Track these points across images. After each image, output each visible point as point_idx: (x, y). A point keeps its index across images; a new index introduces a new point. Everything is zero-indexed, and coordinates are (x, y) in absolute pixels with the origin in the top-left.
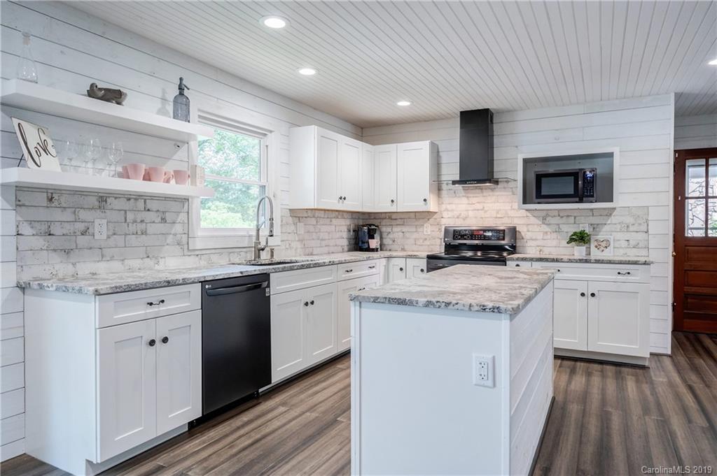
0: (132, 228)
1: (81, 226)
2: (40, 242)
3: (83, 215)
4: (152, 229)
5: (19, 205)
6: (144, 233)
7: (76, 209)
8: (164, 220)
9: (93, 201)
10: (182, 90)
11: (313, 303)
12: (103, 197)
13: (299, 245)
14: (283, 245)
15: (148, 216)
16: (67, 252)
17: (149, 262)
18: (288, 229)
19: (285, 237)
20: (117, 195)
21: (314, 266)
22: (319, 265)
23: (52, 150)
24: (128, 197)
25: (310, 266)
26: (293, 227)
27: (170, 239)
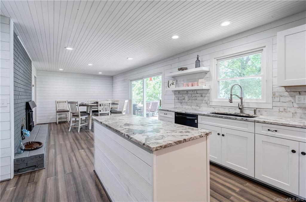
0: (193, 98)
1: (183, 98)
2: (177, 101)
3: (184, 95)
4: (198, 98)
5: (175, 94)
8: (202, 96)
9: (185, 92)
10: (198, 58)
11: (223, 135)
12: (187, 91)
13: (299, 111)
14: (277, 109)
15: (197, 95)
16: (181, 103)
17: (197, 108)
18: (282, 99)
19: (279, 104)
20: (190, 90)
21: (225, 118)
22: (230, 118)
23: (174, 84)
24: (192, 90)
25: (222, 117)
26: (290, 99)
27: (204, 102)
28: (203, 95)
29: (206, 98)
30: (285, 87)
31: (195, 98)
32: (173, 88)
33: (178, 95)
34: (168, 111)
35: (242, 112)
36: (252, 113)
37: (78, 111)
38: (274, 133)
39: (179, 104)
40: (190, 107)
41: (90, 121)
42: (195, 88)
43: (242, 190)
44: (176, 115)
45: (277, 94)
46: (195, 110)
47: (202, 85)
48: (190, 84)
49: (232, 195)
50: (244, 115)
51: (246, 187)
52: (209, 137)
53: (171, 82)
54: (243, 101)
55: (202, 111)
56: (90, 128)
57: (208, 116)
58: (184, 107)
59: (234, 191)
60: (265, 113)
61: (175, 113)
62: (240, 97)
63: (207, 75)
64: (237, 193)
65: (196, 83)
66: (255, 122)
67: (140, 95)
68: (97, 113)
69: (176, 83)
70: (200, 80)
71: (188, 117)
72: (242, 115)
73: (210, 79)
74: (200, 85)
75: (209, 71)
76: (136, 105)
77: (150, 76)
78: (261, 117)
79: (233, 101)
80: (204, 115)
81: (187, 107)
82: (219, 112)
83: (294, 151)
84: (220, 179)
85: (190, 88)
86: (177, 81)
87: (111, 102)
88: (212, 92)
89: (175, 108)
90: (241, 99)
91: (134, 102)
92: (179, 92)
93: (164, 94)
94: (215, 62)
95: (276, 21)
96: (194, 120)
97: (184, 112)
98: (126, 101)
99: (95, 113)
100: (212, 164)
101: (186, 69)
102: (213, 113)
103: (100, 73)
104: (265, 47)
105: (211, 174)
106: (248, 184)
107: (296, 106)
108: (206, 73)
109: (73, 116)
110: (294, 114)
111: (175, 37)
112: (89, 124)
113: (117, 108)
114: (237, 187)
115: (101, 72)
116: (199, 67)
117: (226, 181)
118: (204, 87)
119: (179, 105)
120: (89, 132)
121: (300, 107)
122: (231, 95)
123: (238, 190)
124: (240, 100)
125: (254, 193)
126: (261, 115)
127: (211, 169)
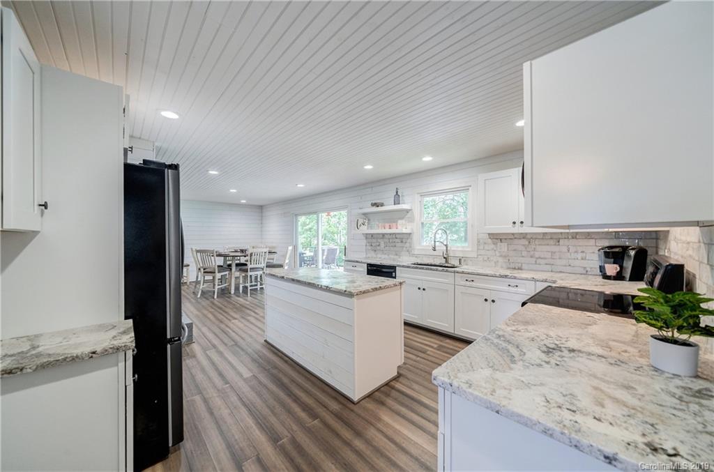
0: (392, 244)
1: (378, 244)
2: (370, 248)
3: (379, 240)
4: (397, 245)
5: (366, 238)
6: (395, 246)
7: (377, 238)
8: (402, 242)
9: (381, 236)
10: (397, 192)
11: (424, 289)
12: (384, 235)
13: (501, 260)
14: (481, 258)
15: (397, 240)
16: (375, 251)
17: (396, 257)
18: (486, 247)
19: (483, 252)
20: (387, 234)
21: (426, 269)
22: (431, 269)
23: (366, 224)
24: (390, 234)
25: (423, 269)
26: (493, 246)
27: (404, 249)
28: (404, 241)
29: (408, 245)
30: (489, 234)
31: (393, 244)
32: (364, 229)
33: (370, 240)
34: (357, 262)
35: (447, 262)
36: (456, 263)
37: (214, 264)
38: (471, 283)
39: (373, 252)
40: (386, 256)
41: (233, 280)
42: (393, 231)
43: (440, 346)
44: (369, 268)
45: (481, 241)
46: (394, 260)
47: (402, 227)
48: (387, 225)
49: (428, 350)
50: (449, 265)
51: (446, 343)
52: (403, 286)
53: (361, 221)
54: (449, 248)
55: (402, 262)
56: (233, 292)
57: (408, 267)
58: (379, 256)
59: (432, 347)
60: (470, 263)
61: (368, 264)
62: (445, 243)
63: (409, 215)
64: (435, 349)
65: (394, 224)
66: (454, 272)
67: (304, 236)
68: (244, 267)
69: (368, 224)
70: (400, 222)
71: (384, 270)
72: (447, 265)
73: (412, 220)
74: (399, 227)
75: (410, 210)
76: (303, 254)
77: (328, 211)
78: (466, 267)
79: (437, 248)
80: (403, 266)
81: (383, 256)
82: (423, 263)
83: (486, 300)
84: (419, 338)
85: (387, 231)
86: (369, 220)
87: (267, 250)
88: (415, 237)
89: (366, 258)
90: (446, 246)
91: (300, 249)
92: (372, 235)
93: (351, 237)
94: (417, 197)
95: (480, 159)
96: (392, 273)
97: (378, 263)
98: (290, 248)
99: (240, 267)
100: (406, 324)
101: (382, 205)
102: (414, 264)
103: (243, 201)
104: (470, 186)
105: (405, 333)
106: (448, 341)
107: (498, 254)
108: (407, 211)
109: (204, 272)
110: (496, 263)
111: (369, 167)
112: (230, 285)
113: (273, 259)
114: (436, 343)
115: (244, 199)
116: (399, 204)
117: (425, 340)
118: (404, 231)
119: (372, 254)
120: (231, 297)
121: (501, 256)
122: (435, 242)
123: (435, 346)
124: (445, 248)
125: (451, 347)
126: (467, 265)
127: (405, 329)
